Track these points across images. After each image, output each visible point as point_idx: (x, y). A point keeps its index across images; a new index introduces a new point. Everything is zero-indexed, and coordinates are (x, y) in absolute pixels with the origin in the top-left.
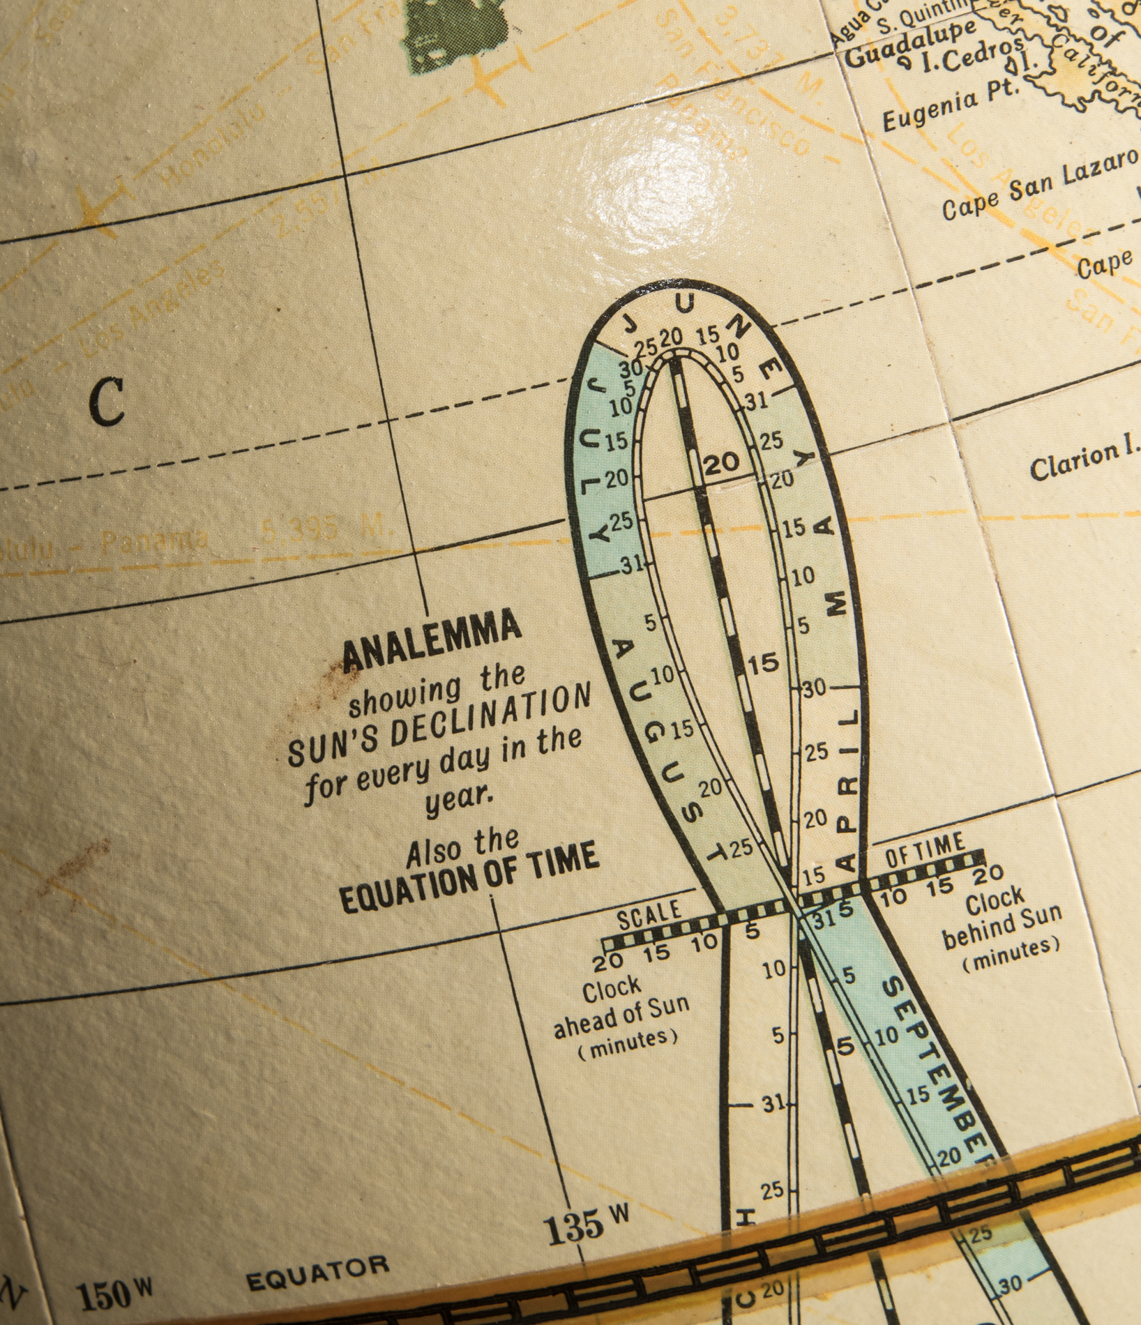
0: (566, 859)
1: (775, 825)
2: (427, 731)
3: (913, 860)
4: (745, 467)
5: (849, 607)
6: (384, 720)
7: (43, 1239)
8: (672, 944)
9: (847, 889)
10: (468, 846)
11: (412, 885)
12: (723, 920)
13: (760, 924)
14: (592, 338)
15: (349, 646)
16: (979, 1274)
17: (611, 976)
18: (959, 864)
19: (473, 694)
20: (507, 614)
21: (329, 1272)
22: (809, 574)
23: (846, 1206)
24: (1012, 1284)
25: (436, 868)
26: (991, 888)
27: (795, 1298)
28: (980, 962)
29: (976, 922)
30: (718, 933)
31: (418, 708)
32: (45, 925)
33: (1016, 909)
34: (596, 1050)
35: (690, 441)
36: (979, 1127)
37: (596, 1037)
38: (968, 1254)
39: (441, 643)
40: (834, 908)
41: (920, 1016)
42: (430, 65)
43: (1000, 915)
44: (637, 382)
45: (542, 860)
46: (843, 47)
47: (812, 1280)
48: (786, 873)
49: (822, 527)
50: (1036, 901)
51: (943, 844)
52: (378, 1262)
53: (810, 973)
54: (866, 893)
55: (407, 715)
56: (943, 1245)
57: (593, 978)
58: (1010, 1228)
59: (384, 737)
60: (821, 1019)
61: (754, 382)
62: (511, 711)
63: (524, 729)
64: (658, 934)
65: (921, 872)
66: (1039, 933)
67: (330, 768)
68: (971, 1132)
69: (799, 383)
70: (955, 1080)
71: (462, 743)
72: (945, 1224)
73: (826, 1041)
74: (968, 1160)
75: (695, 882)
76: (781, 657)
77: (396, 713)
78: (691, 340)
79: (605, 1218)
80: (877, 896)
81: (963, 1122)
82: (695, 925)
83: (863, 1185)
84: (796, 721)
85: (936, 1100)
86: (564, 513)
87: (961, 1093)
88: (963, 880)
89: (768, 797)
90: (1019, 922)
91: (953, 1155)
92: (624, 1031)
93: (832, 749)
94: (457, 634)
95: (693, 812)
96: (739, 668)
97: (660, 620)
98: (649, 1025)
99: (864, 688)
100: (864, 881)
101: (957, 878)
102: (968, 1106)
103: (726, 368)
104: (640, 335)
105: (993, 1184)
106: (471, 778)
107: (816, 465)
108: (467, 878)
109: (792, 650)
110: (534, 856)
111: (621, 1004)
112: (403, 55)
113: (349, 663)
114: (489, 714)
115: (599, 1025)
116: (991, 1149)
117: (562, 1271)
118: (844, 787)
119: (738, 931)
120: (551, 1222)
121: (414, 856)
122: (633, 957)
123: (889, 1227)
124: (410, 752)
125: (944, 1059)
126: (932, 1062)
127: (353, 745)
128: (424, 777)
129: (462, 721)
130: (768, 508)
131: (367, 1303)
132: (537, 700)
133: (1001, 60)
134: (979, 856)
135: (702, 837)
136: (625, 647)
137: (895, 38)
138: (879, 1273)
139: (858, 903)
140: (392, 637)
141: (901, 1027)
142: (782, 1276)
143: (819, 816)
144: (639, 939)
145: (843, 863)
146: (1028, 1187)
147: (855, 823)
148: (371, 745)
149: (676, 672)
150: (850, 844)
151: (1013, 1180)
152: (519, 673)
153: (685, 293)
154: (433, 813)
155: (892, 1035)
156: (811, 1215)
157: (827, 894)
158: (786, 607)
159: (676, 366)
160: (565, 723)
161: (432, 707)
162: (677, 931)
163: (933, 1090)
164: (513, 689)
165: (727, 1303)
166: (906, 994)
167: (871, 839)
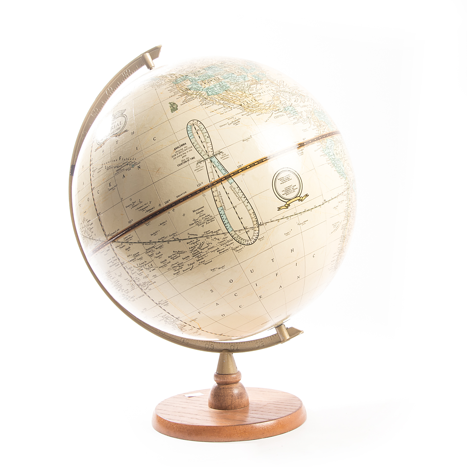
0: (193, 158)
1: (207, 153)
2: (181, 152)
3: (217, 153)
4: (200, 130)
5: (209, 137)
6: (178, 153)
7: (161, 200)
8: (201, 162)
9: (213, 156)
10: (186, 159)
11: (182, 163)
12: (205, 160)
13: (207, 160)
14: (187, 125)
15: (175, 148)
16: (229, 183)
17: (198, 166)
18: (221, 153)
19: (184, 149)
20: (185, 143)
21: (182, 194)
22: (206, 136)
23: (218, 179)
24: (232, 183)
25: (184, 161)
26: (223, 154)
27: (216, 187)
28: (224, 159)
29: (223, 157)
30: (205, 161)
31: (180, 151)
32: (157, 175)
33: (225, 155)
34: (198, 171)
35: (196, 129)
36: (226, 171)
37: (198, 170)
38: (228, 181)
39: (181, 146)
40: (212, 157)
41: (220, 164)
42: (173, 112)
43: (224, 156)
44: (191, 127)
45: (191, 159)
46: (201, 104)
47: (217, 185)
48: (208, 156)
49: (206, 133)
50: (227, 154)
51: (219, 152)
52: (186, 192)
53: (212, 162)
54: (214, 156)
55: (180, 152)
56: (226, 181)
57: (196, 166)
58: (230, 178)
59: (178, 154)
60: (213, 165)
61: (199, 125)
62: (187, 149)
63: (188, 150)
64: (200, 162)
65: (218, 154)
66: (227, 157)
67: (175, 157)
68: (226, 172)
69: (202, 124)
70: (224, 168)
71: (184, 152)
72: (226, 179)
73: (214, 167)
74: (226, 174)
75: (202, 158)
76: (205, 141)
77: (179, 152)
78: (194, 123)
79: (201, 184)
80: (215, 156)
81: (225, 171)
82: (203, 161)
83: (219, 177)
84: (207, 145)
85: (223, 170)
86: (188, 136)
87: (224, 169)
88: (221, 154)
89: (206, 151)
90: (226, 156)
91: (225, 174)
92: (199, 169)
93: (210, 147)
94: (182, 145)
95: (201, 153)
96: (202, 143)
97: (196, 141)
98: (201, 169)
99: (211, 142)
100: (214, 155)
101: (220, 154)
102: (225, 170)
103: (197, 124)
104: (191, 124)
105: (228, 175)
106: (185, 155)
107: (205, 129)
108: (186, 161)
109: (206, 141)
110: (190, 159)
111: (199, 167)
112: (171, 112)
113: (175, 149)
114: (185, 150)
115: (198, 169)
116: (228, 173)
117: (199, 189)
118: (211, 149)
119: (206, 160)
120: (197, 185)
121: (182, 161)
122: (199, 164)
123: (222, 180)
124: (180, 154)
125: (223, 167)
126: (222, 167)
127: (176, 155)
128: (182, 155)
129: (183, 151)
130: (202, 132)
131: (186, 196)
132: (188, 148)
133: (212, 103)
134: (222, 152)
135: (202, 155)
136: (194, 143)
137: (205, 103)
138: (222, 184)
139: (214, 157)
140: (178, 147)
141: (219, 165)
142: (215, 185)
143: (210, 151)
144: (199, 163)
145: (212, 154)
146: (231, 175)
147: (213, 151)
148: (177, 154)
149: (198, 144)
150: (213, 153)
151: (230, 175)
152: (187, 147)
153: (193, 121)
154: (183, 158)
155: (219, 166)
156: (216, 180)
157: (212, 156)
158: (205, 138)
159: (194, 125)
160: (191, 149)
161: (181, 151)
162: (202, 161)
163: (222, 169)
164: (187, 148)
165: (211, 188)
166: (219, 163)
167: (214, 152)
